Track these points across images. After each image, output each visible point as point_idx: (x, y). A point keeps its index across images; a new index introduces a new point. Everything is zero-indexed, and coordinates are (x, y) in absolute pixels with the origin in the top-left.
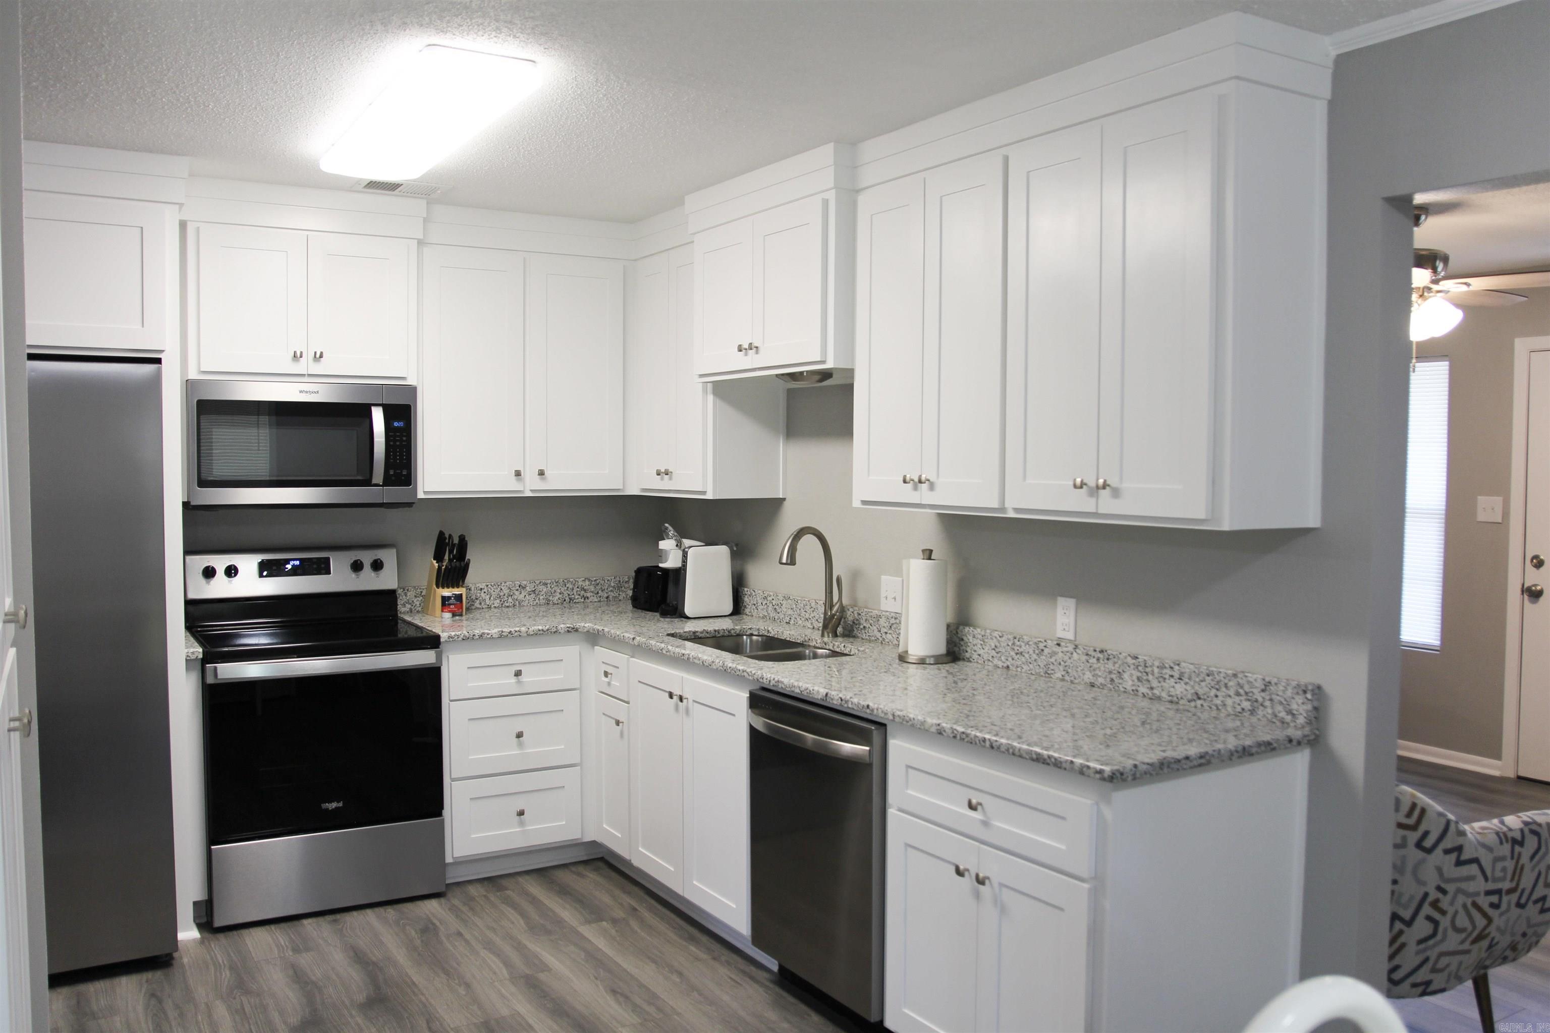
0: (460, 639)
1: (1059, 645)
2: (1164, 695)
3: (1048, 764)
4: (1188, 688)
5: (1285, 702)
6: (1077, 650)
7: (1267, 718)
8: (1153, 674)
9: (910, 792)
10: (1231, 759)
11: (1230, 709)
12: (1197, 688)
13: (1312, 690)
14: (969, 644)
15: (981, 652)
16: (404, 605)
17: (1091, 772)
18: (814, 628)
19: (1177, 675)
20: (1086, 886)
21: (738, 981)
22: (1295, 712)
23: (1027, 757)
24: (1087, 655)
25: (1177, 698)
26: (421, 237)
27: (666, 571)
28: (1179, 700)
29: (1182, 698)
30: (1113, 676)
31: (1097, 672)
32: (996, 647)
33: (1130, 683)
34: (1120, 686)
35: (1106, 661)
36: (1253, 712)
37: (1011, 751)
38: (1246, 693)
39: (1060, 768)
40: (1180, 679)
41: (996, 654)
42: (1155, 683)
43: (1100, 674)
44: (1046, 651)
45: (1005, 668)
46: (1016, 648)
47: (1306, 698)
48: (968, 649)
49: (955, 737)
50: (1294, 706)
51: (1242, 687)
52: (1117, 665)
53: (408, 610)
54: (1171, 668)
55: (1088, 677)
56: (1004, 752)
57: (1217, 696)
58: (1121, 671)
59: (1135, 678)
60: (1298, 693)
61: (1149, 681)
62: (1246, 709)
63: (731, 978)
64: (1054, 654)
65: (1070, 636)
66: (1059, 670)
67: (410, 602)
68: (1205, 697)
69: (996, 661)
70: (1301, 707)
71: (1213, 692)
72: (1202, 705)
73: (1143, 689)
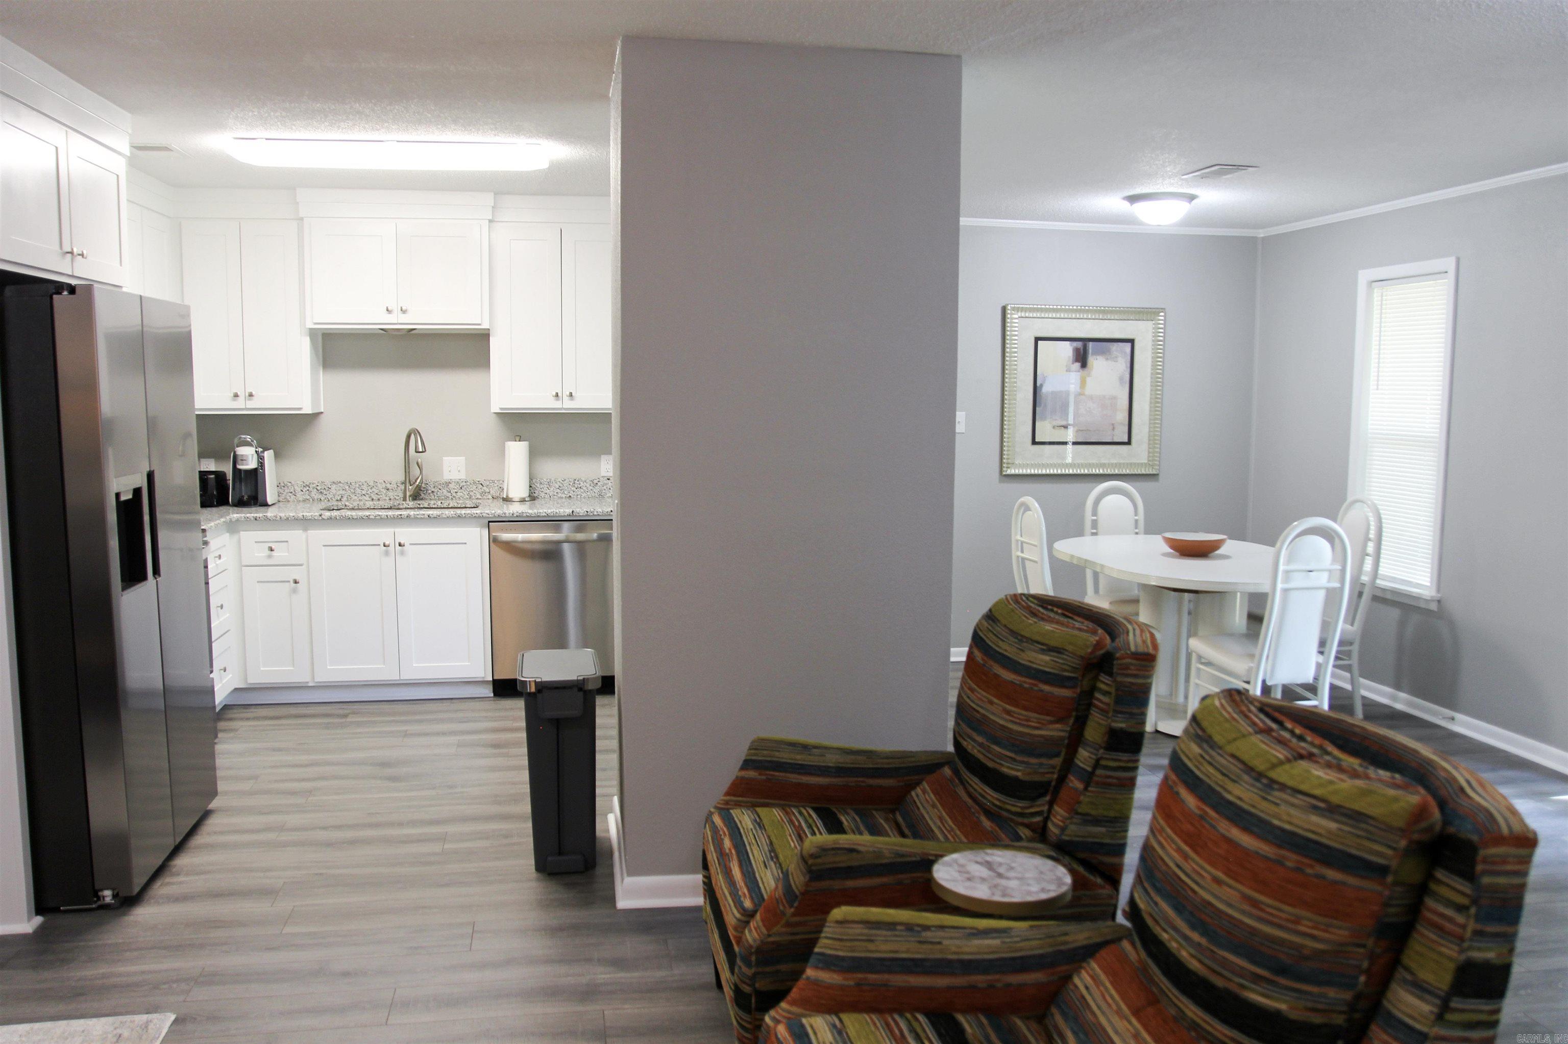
32: (560, 487)
46: (576, 486)
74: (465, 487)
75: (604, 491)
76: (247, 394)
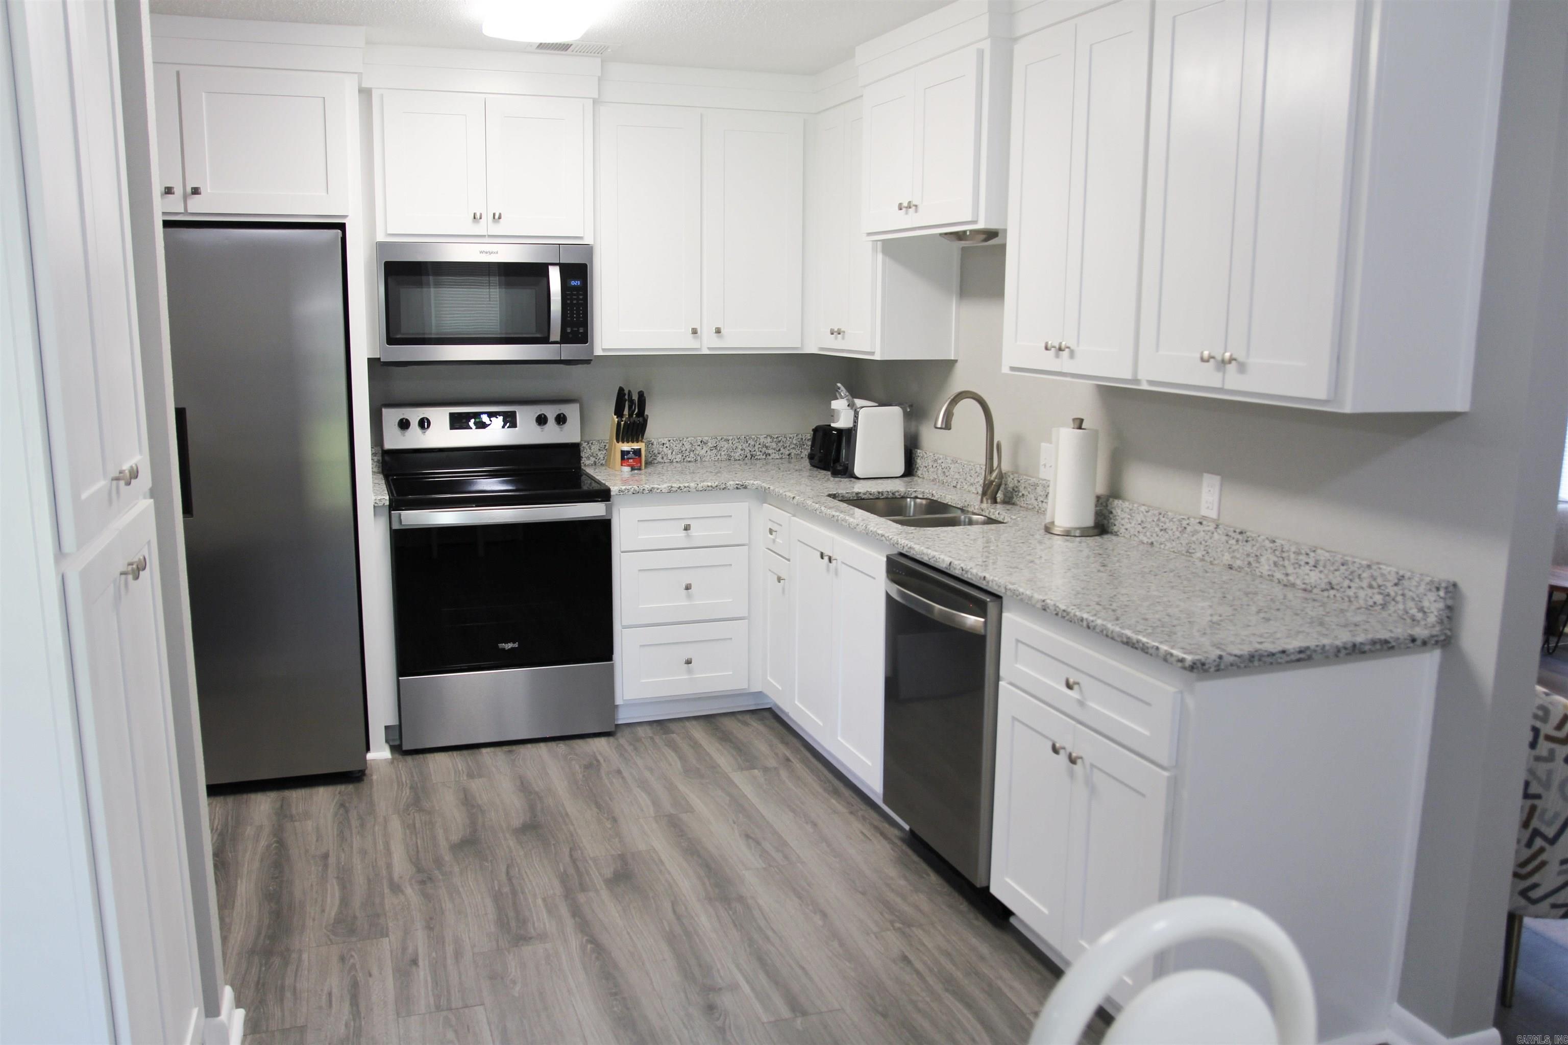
0: (630, 493)
1: (1201, 523)
2: (1298, 582)
3: (1136, 648)
4: (1322, 576)
5: (1417, 598)
6: (1218, 530)
7: (1398, 613)
8: (1289, 560)
9: (1018, 666)
10: (1337, 656)
11: (1362, 602)
12: (1331, 577)
13: (1446, 588)
14: (1117, 517)
15: (1128, 526)
16: (588, 458)
17: (1173, 660)
18: (977, 493)
19: (1312, 562)
20: (1166, 774)
21: (868, 836)
22: (1426, 610)
23: (1119, 639)
24: (1227, 535)
25: (1311, 587)
26: (596, 96)
27: (840, 431)
28: (1312, 589)
29: (1315, 587)
30: (1251, 559)
31: (1236, 554)
32: (1142, 521)
33: (1267, 567)
34: (1257, 570)
35: (1245, 543)
36: (1384, 605)
37: (1105, 632)
38: (1379, 586)
39: (1147, 653)
40: (1315, 566)
41: (1142, 529)
42: (1290, 570)
43: (1238, 555)
44: (1189, 529)
45: (1150, 543)
47: (1439, 596)
48: (1116, 523)
49: (1057, 614)
50: (1426, 604)
51: (1375, 579)
52: (1255, 548)
53: (592, 462)
54: (1307, 554)
55: (1227, 558)
56: (1098, 633)
57: (1349, 587)
58: (1258, 554)
59: (1271, 562)
60: (1430, 590)
61: (1284, 567)
62: (1378, 602)
63: (862, 833)
64: (1195, 532)
65: (1213, 514)
66: (1200, 549)
67: (594, 455)
68: (1339, 587)
69: (1141, 537)
70: (1434, 605)
71: (1347, 583)
72: (1335, 596)
73: (1279, 575)
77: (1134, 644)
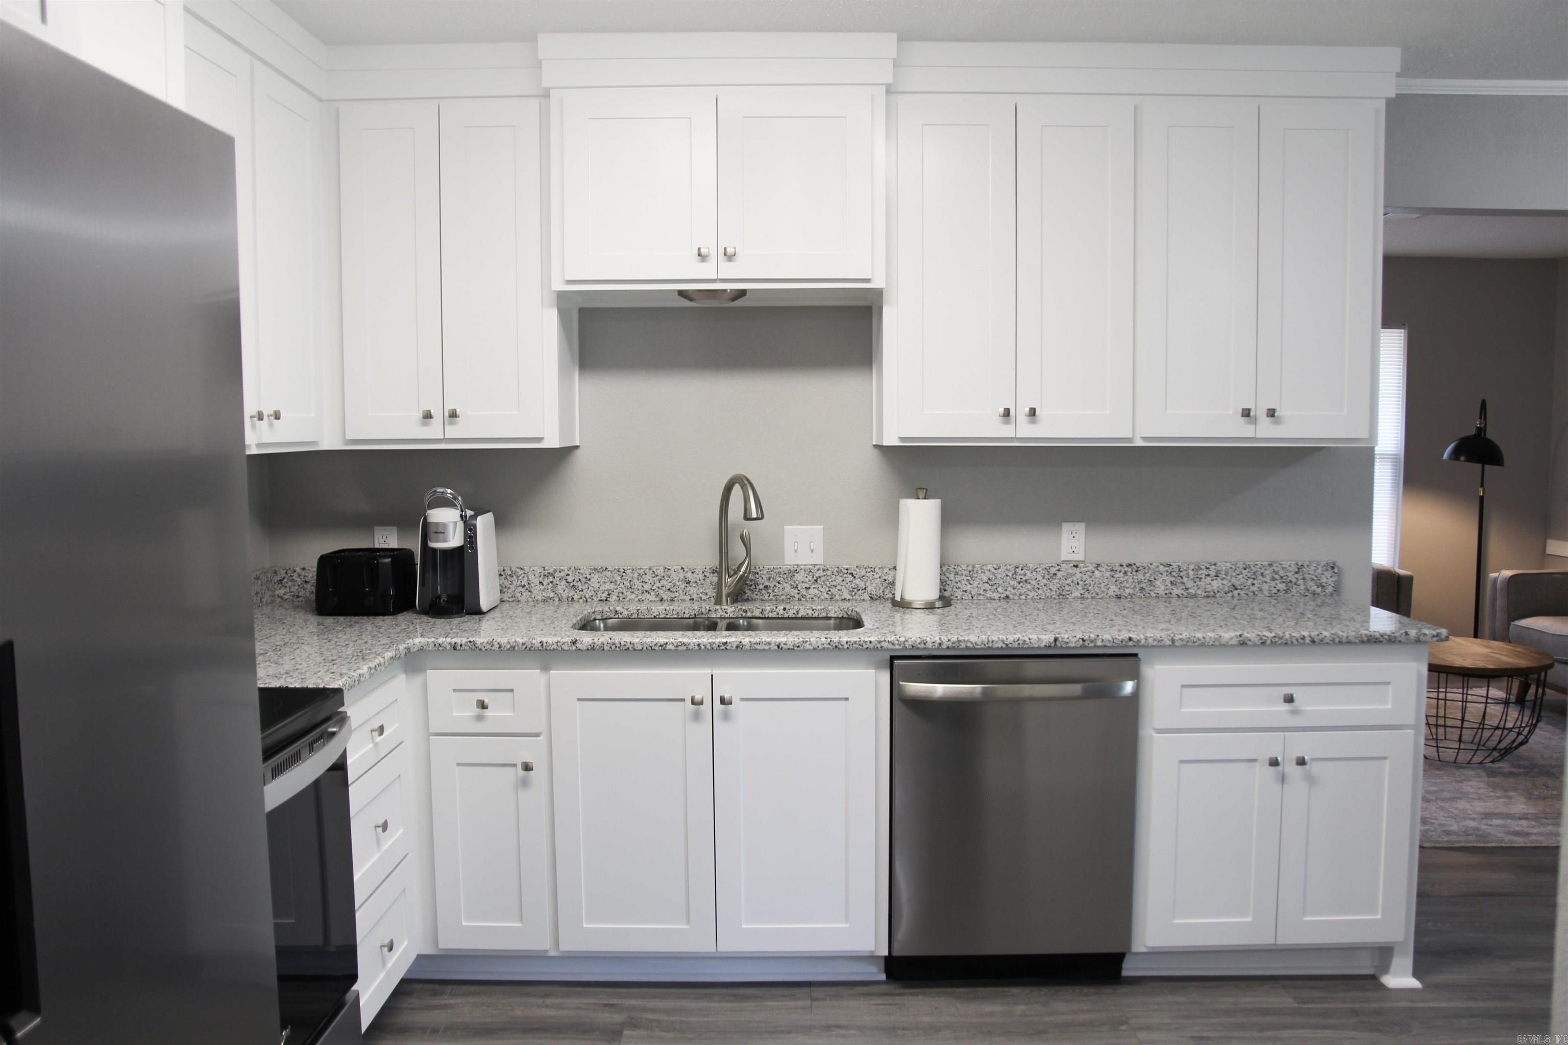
1: (1076, 566)
2: (1199, 592)
3: (1381, 642)
4: (1225, 582)
5: (1316, 579)
6: (1100, 568)
7: (1300, 593)
8: (1188, 577)
9: (1183, 710)
11: (1266, 593)
12: (1234, 580)
17: (1428, 639)
19: (1213, 573)
22: (1324, 584)
24: (1112, 570)
25: (1214, 592)
28: (1216, 594)
29: (1218, 592)
30: (1143, 585)
32: (989, 579)
33: (1163, 588)
34: (1152, 593)
35: (1134, 573)
36: (1287, 591)
38: (1281, 578)
39: (1394, 642)
40: (1218, 576)
41: (990, 587)
42: (1189, 584)
43: (1127, 585)
44: (1059, 574)
45: (1004, 598)
46: (1018, 577)
47: (1334, 572)
49: (1263, 643)
50: (1324, 580)
51: (1277, 573)
52: (1148, 575)
54: (1207, 568)
55: (1114, 590)
56: (1319, 643)
57: (1253, 584)
58: (1152, 579)
59: (1168, 583)
60: (1327, 570)
61: (1184, 583)
62: (1281, 590)
64: (1069, 576)
65: (1080, 557)
66: (1077, 589)
68: (1242, 587)
69: (989, 594)
71: (1250, 581)
72: (1239, 594)
73: (1177, 591)
74: (823, 579)
75: (1067, 588)
76: (447, 414)
77: (1377, 639)
